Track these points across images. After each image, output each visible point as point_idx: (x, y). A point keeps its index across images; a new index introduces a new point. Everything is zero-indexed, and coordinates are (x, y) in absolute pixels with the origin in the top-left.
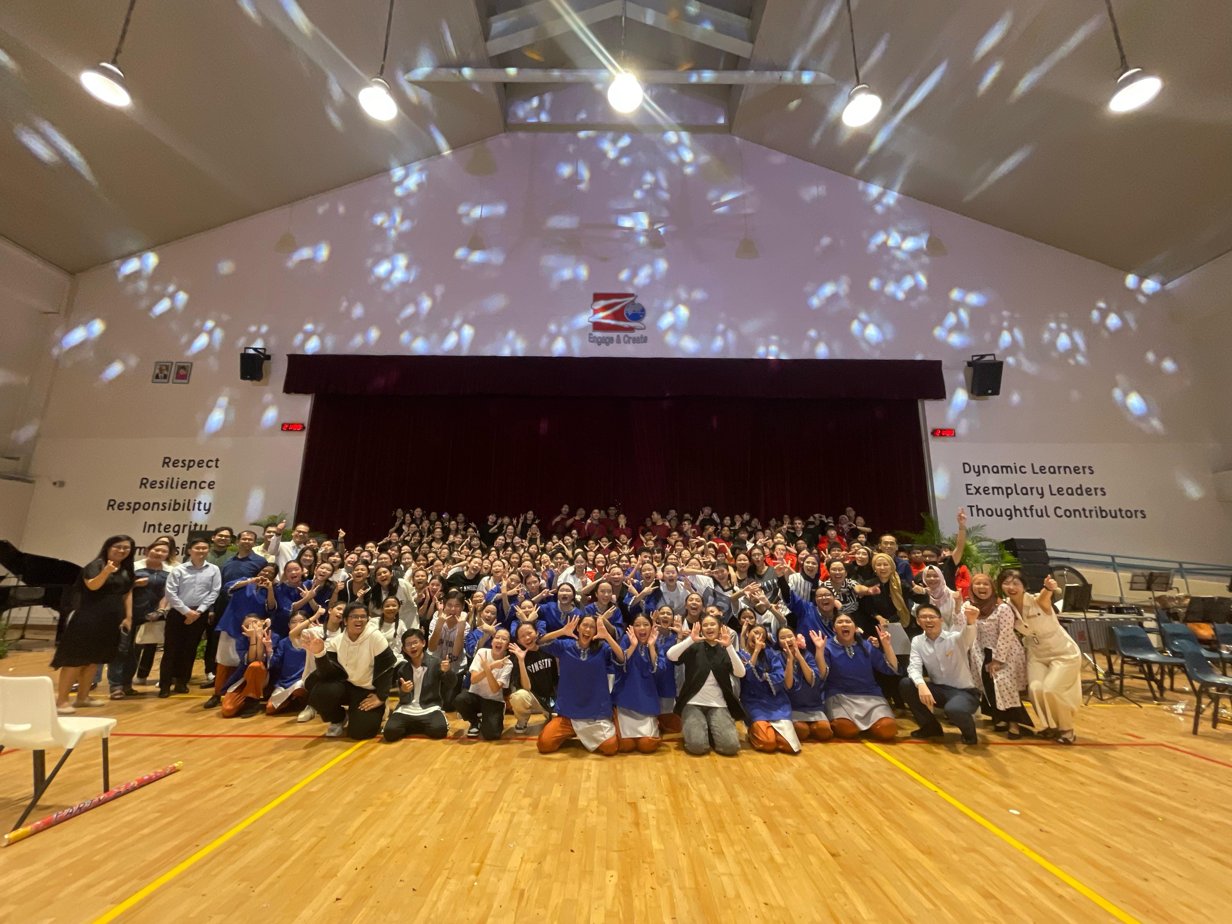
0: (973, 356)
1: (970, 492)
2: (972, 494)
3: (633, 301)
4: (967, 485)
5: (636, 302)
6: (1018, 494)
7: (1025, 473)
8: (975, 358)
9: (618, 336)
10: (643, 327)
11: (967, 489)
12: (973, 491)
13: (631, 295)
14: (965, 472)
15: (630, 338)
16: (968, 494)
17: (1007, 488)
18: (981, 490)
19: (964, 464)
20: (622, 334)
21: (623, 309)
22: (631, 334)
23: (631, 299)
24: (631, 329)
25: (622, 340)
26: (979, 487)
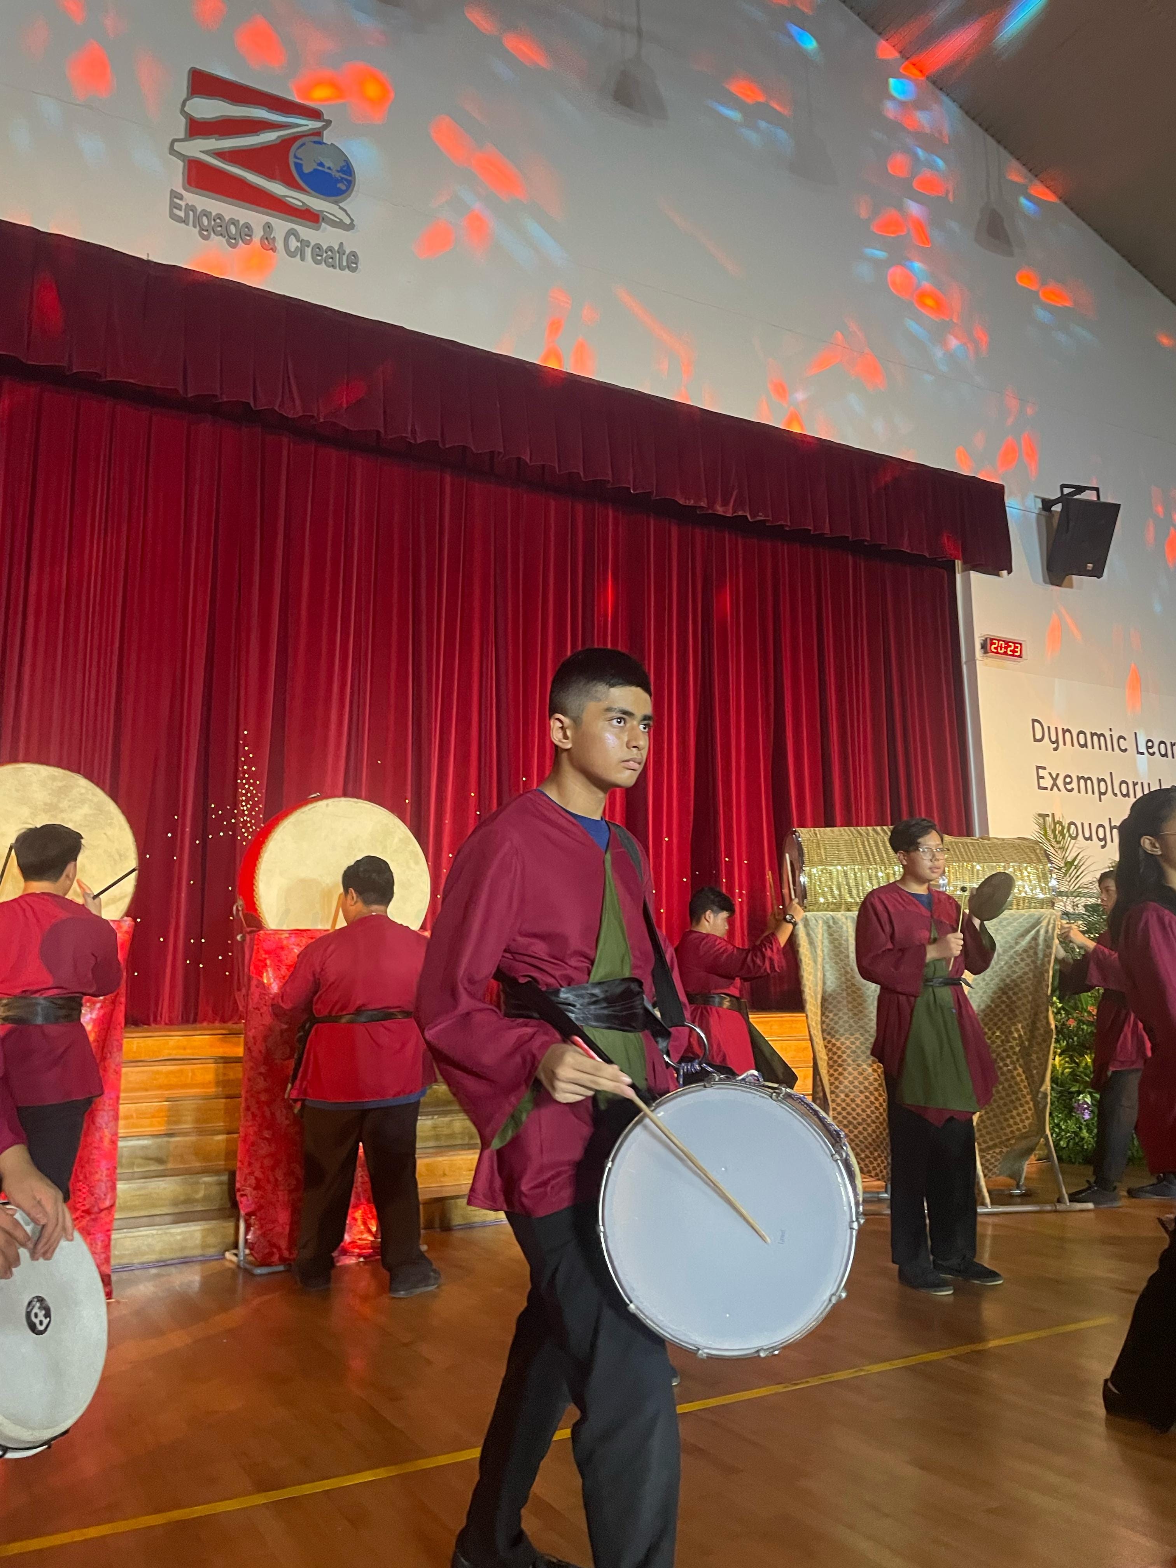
0: (1063, 486)
1: (1043, 783)
2: (1046, 788)
3: (318, 133)
4: (1038, 768)
5: (328, 137)
6: (1116, 795)
7: (1125, 751)
8: (1067, 491)
9: (268, 227)
10: (348, 221)
11: (1040, 778)
12: (1047, 782)
13: (315, 114)
14: (1036, 740)
15: (305, 243)
16: (1040, 788)
17: (1099, 781)
18: (1060, 782)
19: (1034, 721)
20: (281, 226)
21: (286, 144)
22: (305, 232)
23: (312, 124)
24: (311, 217)
25: (280, 244)
26: (1058, 775)
